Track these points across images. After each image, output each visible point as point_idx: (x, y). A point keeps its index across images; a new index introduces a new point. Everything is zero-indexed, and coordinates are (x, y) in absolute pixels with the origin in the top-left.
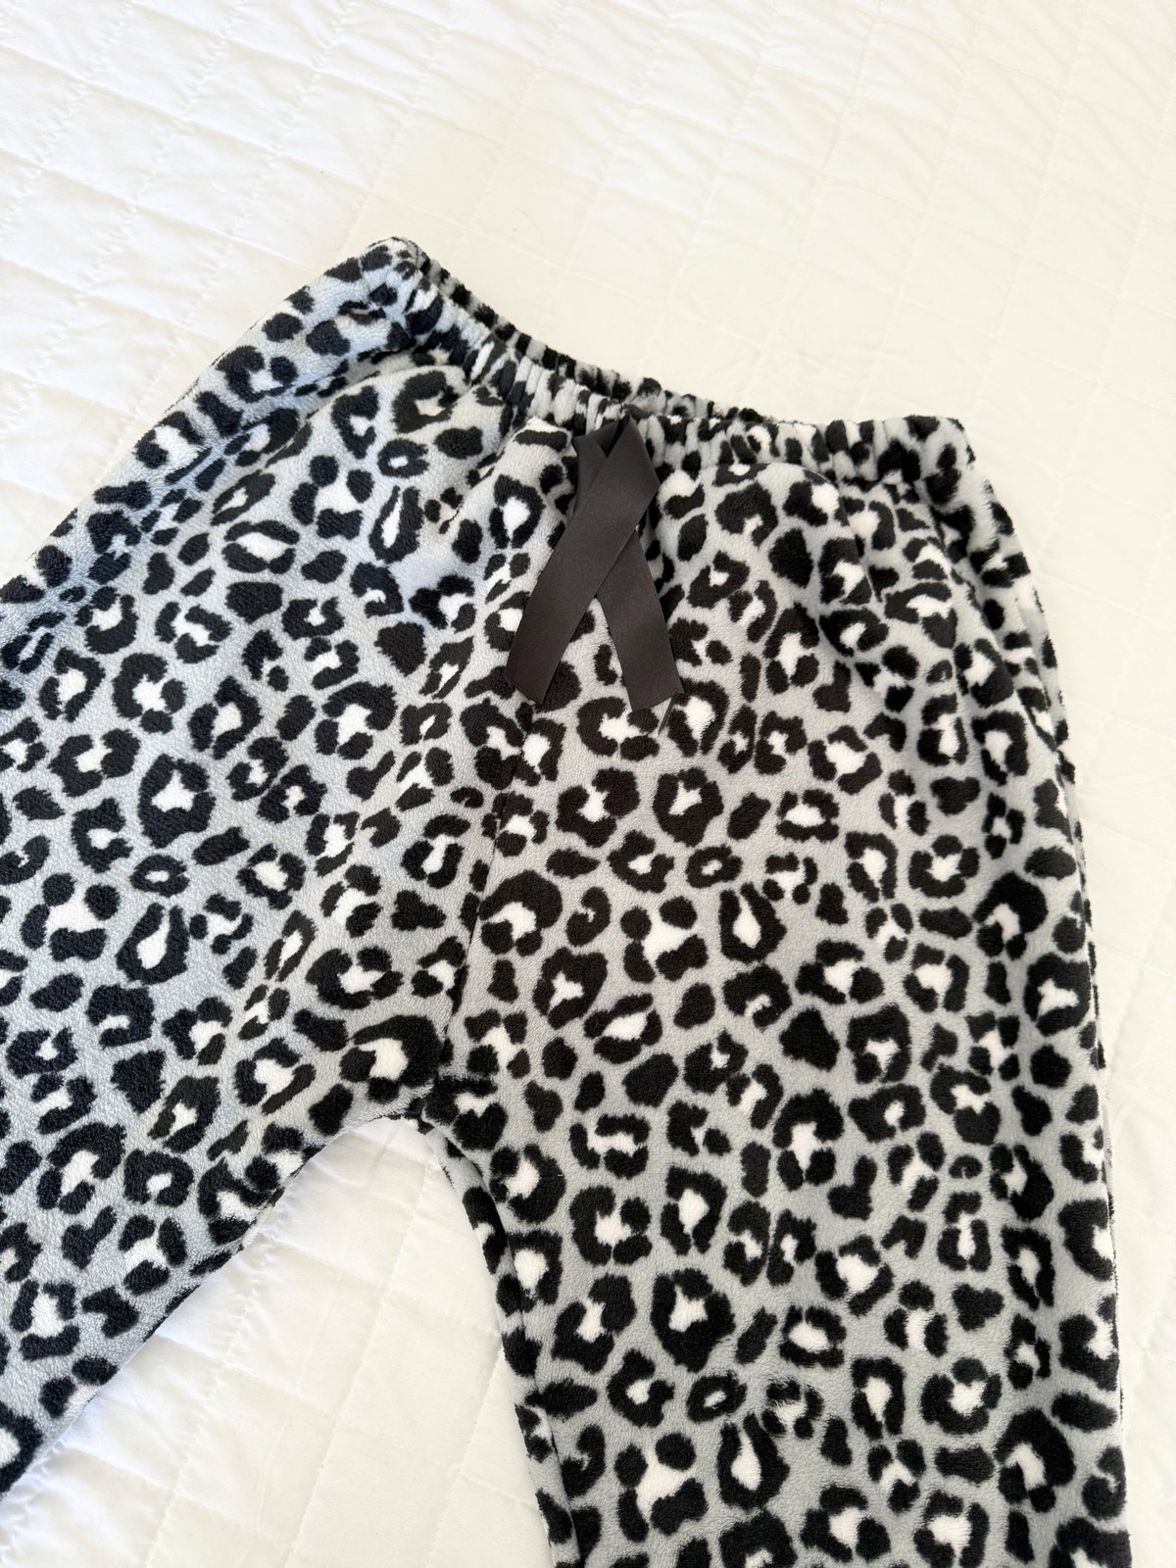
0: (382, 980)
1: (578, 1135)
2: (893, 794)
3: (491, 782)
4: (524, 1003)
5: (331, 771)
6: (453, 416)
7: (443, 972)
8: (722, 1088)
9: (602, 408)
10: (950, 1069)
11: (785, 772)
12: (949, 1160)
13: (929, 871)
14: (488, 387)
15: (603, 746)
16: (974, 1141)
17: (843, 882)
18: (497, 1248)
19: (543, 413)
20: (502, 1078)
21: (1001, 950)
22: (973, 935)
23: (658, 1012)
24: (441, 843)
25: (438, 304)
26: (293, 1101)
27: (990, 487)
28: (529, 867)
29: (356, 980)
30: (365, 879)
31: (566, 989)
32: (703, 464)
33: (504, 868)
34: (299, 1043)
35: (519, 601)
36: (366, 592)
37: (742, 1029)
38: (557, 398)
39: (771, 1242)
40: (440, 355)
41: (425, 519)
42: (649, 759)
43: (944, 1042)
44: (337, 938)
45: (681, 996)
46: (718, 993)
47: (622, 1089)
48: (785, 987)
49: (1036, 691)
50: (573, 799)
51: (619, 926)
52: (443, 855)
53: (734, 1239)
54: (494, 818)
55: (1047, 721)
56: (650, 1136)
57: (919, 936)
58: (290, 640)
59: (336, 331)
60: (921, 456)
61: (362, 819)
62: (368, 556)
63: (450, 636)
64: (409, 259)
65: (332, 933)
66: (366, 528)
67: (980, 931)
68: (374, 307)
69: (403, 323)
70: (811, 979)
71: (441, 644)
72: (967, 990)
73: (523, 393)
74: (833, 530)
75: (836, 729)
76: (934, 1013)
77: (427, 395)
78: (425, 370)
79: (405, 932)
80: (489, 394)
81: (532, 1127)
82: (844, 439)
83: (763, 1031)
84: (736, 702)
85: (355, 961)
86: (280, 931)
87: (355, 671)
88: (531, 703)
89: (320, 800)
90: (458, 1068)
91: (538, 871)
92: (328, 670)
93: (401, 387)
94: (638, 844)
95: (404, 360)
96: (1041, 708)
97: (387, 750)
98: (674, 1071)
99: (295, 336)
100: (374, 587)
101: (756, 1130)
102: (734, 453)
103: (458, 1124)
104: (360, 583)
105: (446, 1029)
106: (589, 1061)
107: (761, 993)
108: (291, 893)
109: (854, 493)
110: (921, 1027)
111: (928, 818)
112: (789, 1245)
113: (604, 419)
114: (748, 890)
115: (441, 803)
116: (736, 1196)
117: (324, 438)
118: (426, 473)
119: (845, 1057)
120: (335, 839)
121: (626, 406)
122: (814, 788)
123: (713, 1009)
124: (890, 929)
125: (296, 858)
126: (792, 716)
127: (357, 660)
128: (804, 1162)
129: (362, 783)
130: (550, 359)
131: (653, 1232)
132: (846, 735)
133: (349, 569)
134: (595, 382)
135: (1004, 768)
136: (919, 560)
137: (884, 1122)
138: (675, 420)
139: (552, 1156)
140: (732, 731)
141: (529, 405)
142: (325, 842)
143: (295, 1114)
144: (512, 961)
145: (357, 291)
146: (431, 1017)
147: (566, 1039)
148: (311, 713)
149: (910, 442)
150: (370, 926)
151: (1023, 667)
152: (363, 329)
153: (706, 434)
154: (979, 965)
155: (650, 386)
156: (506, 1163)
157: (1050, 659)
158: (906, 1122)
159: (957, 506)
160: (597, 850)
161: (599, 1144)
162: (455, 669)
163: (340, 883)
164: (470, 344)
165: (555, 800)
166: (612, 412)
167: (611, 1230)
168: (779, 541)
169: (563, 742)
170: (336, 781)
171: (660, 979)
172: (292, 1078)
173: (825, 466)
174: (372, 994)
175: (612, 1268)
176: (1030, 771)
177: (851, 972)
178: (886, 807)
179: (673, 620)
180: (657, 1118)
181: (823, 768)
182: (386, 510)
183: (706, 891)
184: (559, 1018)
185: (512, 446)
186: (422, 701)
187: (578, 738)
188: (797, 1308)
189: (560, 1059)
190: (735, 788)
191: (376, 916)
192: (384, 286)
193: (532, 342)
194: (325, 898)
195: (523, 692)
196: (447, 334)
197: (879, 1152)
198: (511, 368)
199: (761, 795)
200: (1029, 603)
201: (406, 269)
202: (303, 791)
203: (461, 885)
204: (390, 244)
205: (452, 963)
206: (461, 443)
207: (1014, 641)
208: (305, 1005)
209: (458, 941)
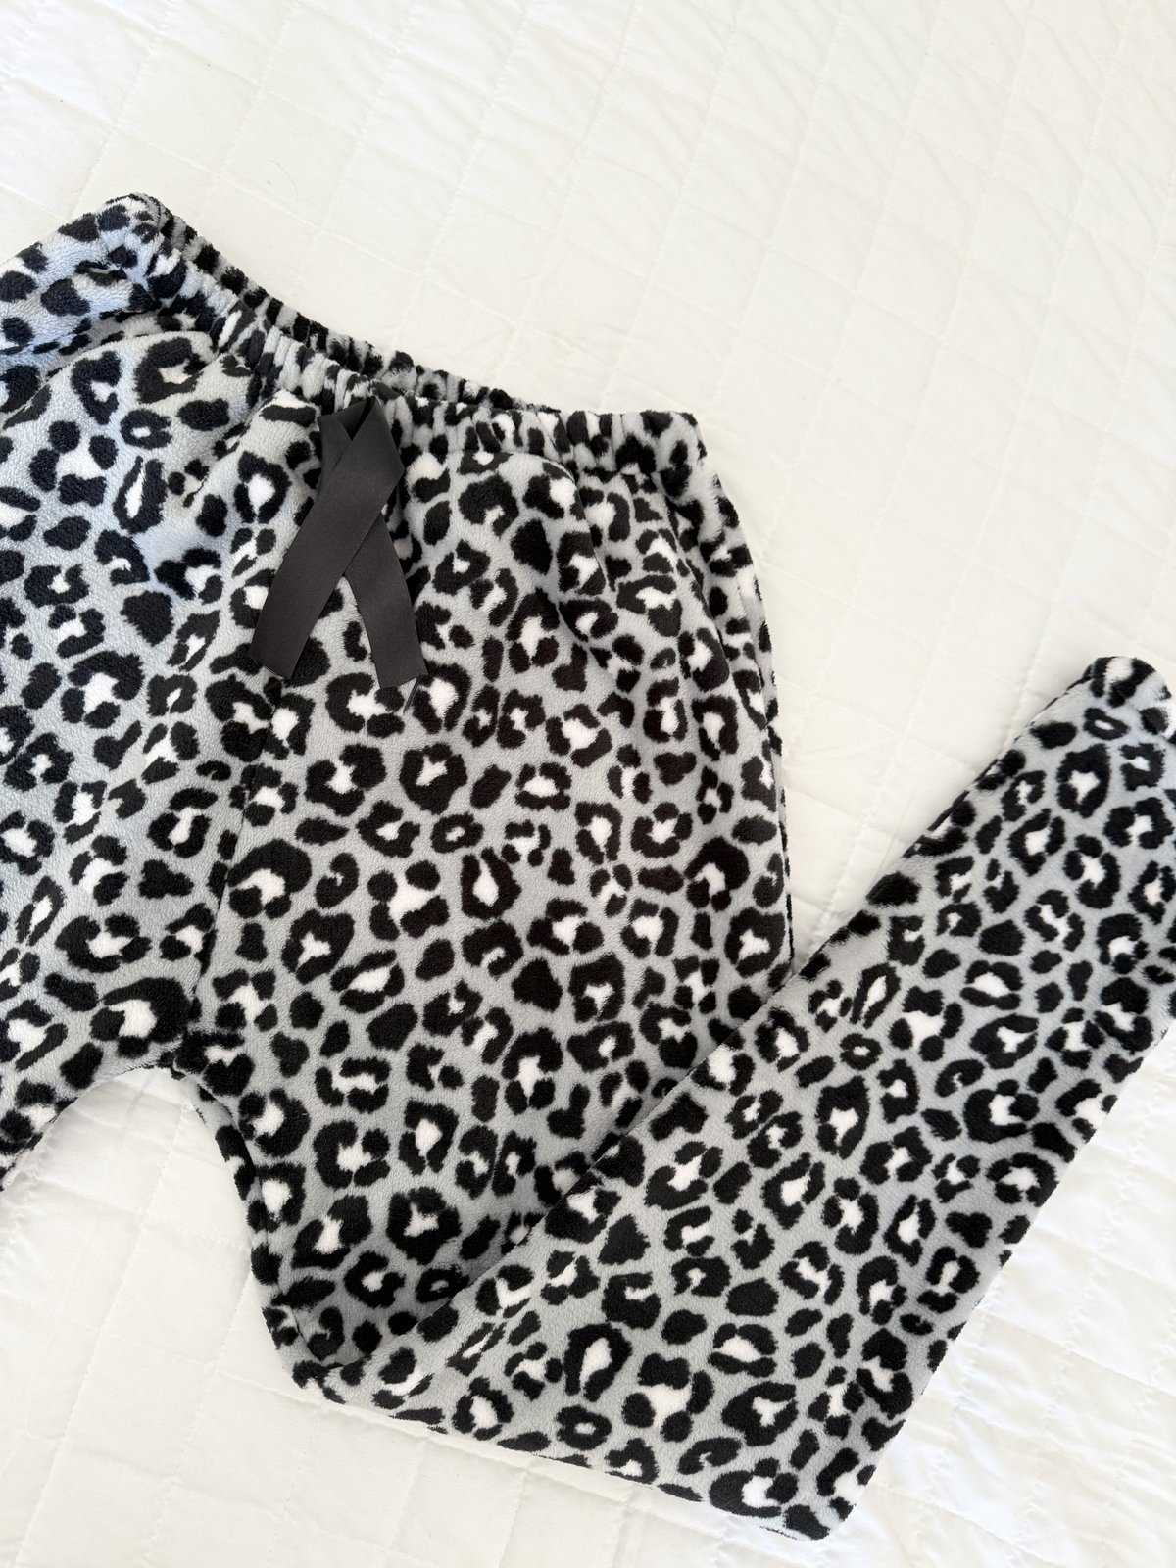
0: (130, 945)
1: (323, 1078)
2: (621, 766)
3: (238, 755)
4: (273, 962)
5: (79, 739)
6: (198, 388)
7: (191, 936)
8: (458, 1031)
9: (350, 384)
10: (658, 1006)
11: (525, 746)
12: (653, 1082)
13: (649, 834)
14: (235, 355)
15: (350, 723)
16: (674, 1066)
17: (572, 847)
18: (246, 1178)
19: (292, 386)
20: (250, 1032)
21: (707, 903)
22: (684, 890)
23: (401, 967)
24: (188, 815)
25: (180, 270)
26: (45, 1059)
27: (719, 483)
28: (278, 836)
29: (104, 945)
30: (111, 850)
31: (314, 947)
32: (450, 448)
33: (252, 838)
34: (50, 1004)
35: (264, 578)
36: (111, 559)
37: (477, 978)
38: (305, 372)
39: (497, 1159)
40: (186, 320)
41: (169, 492)
42: (394, 737)
43: (654, 982)
44: (85, 906)
45: (422, 952)
46: (457, 947)
47: (366, 1036)
48: (519, 940)
49: (751, 674)
50: (320, 773)
51: (366, 889)
52: (189, 826)
53: (464, 1158)
54: (242, 789)
55: (758, 702)
56: (391, 1076)
57: (638, 892)
58: (33, 607)
59: (74, 292)
60: (656, 451)
61: (109, 788)
62: (113, 524)
63: (197, 607)
64: (148, 222)
65: (80, 901)
66: (110, 495)
67: (690, 886)
68: (113, 267)
69: (146, 286)
70: (541, 933)
71: (188, 615)
72: (676, 937)
73: (272, 364)
74: (570, 524)
75: (572, 707)
76: (646, 959)
77: (173, 363)
78: (170, 336)
79: (153, 900)
80: (236, 363)
81: (278, 1074)
82: (585, 431)
83: (497, 979)
84: (479, 682)
85: (103, 927)
86: (31, 896)
87: (101, 640)
88: (280, 678)
89: (67, 768)
90: (207, 1023)
91: (287, 839)
92: (72, 638)
93: (144, 354)
94: (385, 812)
95: (147, 323)
96: (755, 689)
97: (134, 720)
98: (414, 1018)
99: (28, 296)
100: (119, 555)
101: (487, 1066)
102: (479, 440)
103: (208, 1072)
104: (104, 553)
105: (194, 989)
106: (334, 1010)
107: (497, 946)
108: (41, 859)
109: (594, 483)
110: (634, 973)
111: (651, 788)
112: (513, 1161)
113: (352, 396)
114: (488, 854)
115: (187, 776)
116: (467, 1122)
117: (64, 403)
118: (169, 446)
119: (567, 1000)
120: (83, 807)
121: (375, 385)
122: (550, 762)
123: (452, 962)
124: (613, 887)
125: (44, 825)
126: (532, 694)
127: (103, 628)
128: (528, 1090)
129: (109, 753)
130: (303, 329)
131: (392, 1157)
132: (581, 713)
133: (93, 536)
134: (346, 356)
135: (718, 746)
136: (649, 552)
137: (598, 1054)
138: (423, 402)
139: (297, 1097)
140: (476, 708)
141: (278, 377)
142: (74, 810)
143: (47, 1071)
144: (261, 924)
145: (94, 251)
146: (180, 979)
147: (313, 994)
148: (57, 682)
149: (645, 438)
150: (117, 895)
151: (742, 651)
152: (103, 290)
153: (452, 419)
154: (687, 914)
155: (402, 361)
156: (253, 1107)
157: (765, 643)
158: (617, 1054)
159: (688, 500)
160: (345, 819)
161: (343, 1084)
162: (201, 642)
163: (87, 853)
164: (217, 312)
165: (304, 773)
166: (360, 390)
167: (352, 1158)
168: (520, 531)
169: (311, 717)
170: (83, 750)
171: (403, 936)
172: (45, 1036)
173: (566, 457)
174: (121, 958)
175: (353, 1190)
176: (739, 750)
177: (576, 927)
178: (614, 780)
179: (419, 602)
180: (397, 1060)
181: (559, 743)
182: (130, 480)
183: (449, 856)
184: (306, 974)
185: (257, 422)
186: (169, 672)
187: (326, 713)
188: (517, 1214)
189: (307, 1011)
190: (479, 760)
191: (123, 885)
192: (122, 247)
193: (283, 309)
194: (73, 865)
195: (269, 668)
196: (191, 300)
197: (592, 1080)
198: (258, 338)
199: (502, 767)
200: (749, 591)
201: (146, 232)
202: (50, 759)
203: (209, 854)
204: (126, 203)
205: (200, 927)
206: (205, 415)
207: (736, 627)
208: (56, 970)
209: (206, 907)
